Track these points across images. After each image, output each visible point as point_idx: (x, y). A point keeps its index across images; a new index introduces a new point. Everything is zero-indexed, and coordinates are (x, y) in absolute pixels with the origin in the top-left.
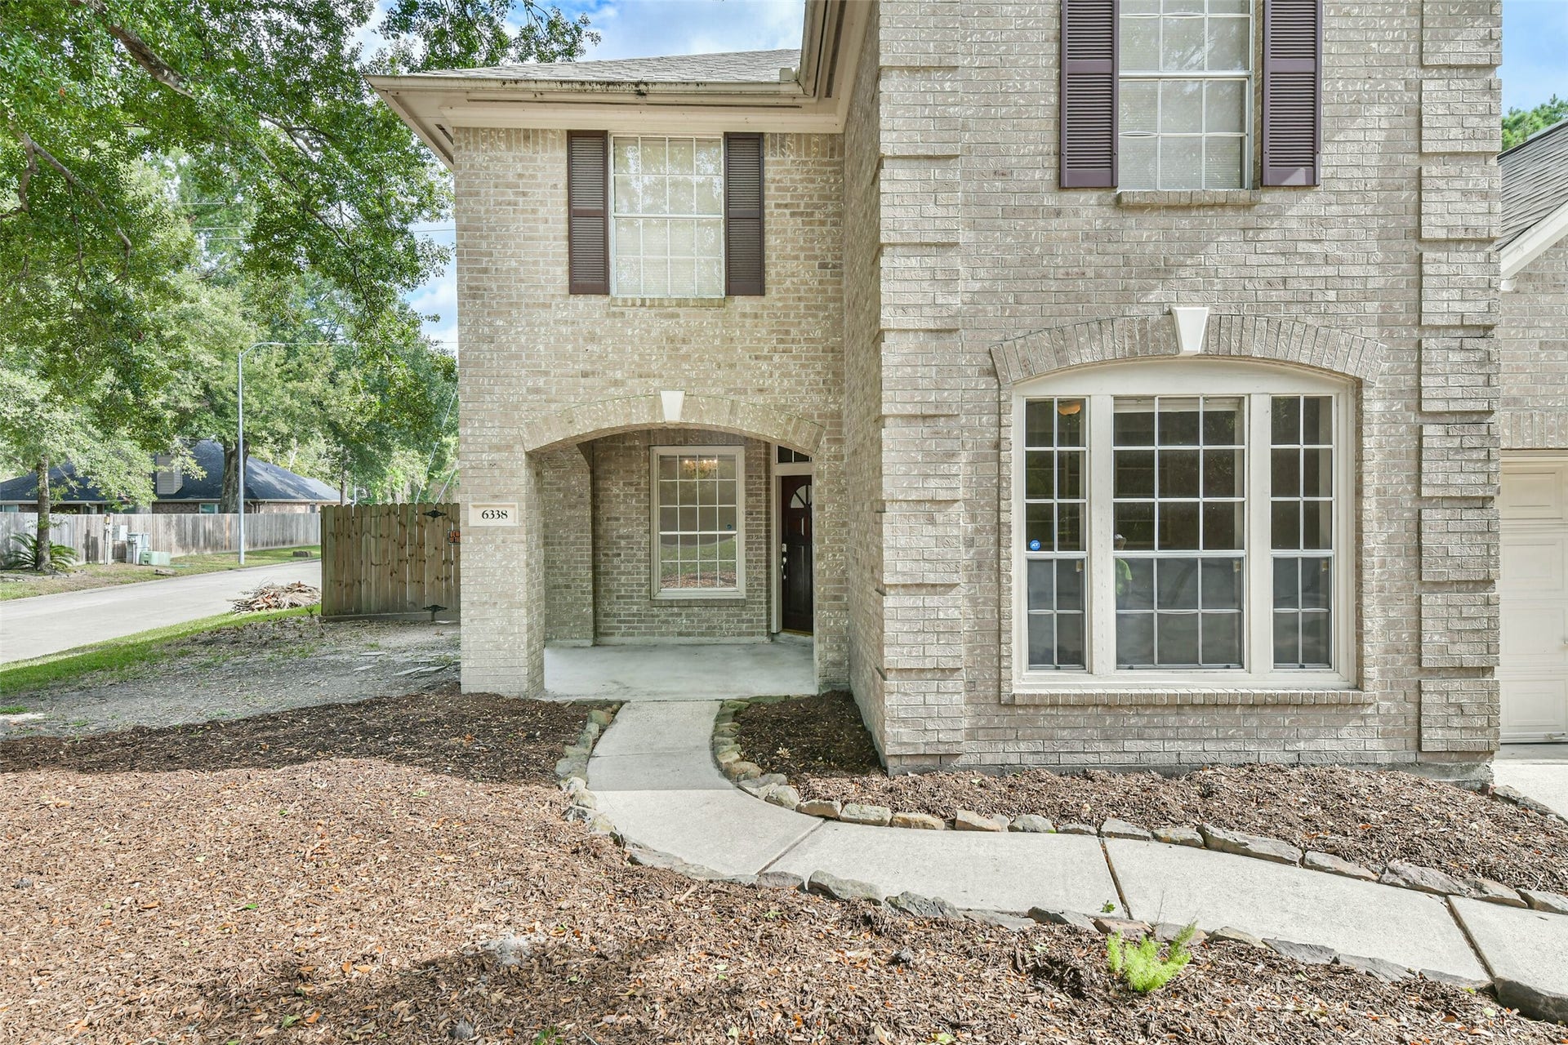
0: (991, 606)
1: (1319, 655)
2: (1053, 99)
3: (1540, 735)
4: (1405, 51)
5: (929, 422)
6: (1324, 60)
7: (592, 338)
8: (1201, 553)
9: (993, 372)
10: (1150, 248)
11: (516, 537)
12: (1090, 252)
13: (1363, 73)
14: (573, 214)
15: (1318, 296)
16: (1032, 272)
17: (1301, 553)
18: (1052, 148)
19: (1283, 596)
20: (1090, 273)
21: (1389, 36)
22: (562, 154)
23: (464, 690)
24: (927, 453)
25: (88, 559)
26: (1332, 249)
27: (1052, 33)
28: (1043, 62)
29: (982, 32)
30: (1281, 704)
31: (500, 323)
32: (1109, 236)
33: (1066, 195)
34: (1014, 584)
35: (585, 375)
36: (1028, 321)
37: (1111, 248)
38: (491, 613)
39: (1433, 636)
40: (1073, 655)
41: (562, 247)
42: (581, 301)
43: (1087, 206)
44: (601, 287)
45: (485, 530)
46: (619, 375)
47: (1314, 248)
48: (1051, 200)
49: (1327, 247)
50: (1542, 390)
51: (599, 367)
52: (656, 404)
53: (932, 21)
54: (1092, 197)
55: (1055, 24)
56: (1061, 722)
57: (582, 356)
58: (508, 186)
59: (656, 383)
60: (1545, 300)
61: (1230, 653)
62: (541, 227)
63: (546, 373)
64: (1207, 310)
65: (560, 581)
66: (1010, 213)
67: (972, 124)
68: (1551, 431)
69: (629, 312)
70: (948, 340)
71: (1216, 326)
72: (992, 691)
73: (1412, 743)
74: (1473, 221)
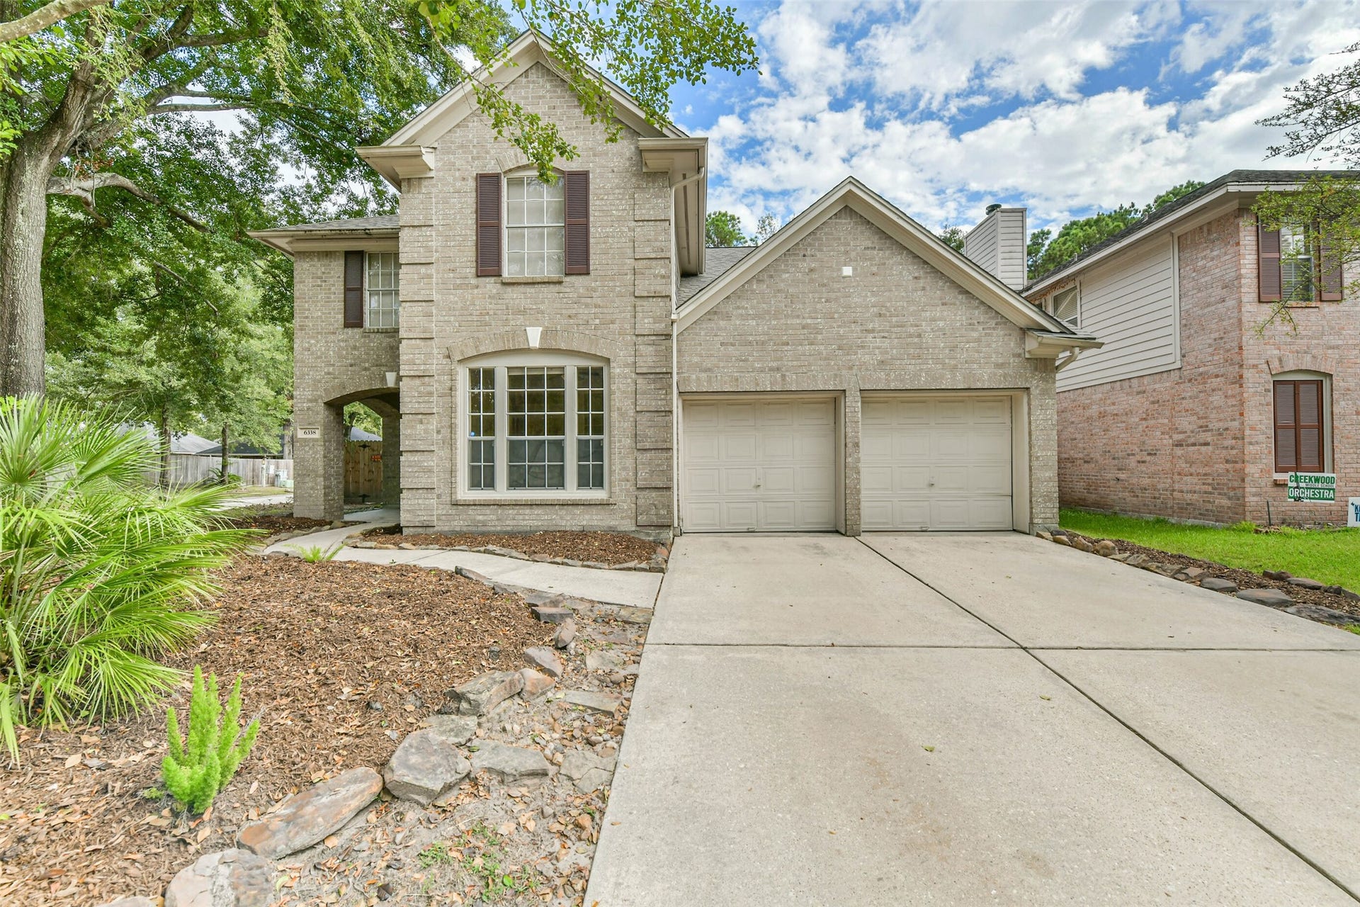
0: (448, 461)
1: (599, 483)
2: (474, 238)
3: (745, 528)
4: (628, 214)
5: (422, 379)
6: (591, 219)
7: (355, 348)
8: (546, 437)
9: (449, 357)
10: (517, 302)
11: (319, 443)
12: (491, 304)
13: (610, 224)
14: (347, 290)
15: (591, 322)
16: (466, 312)
17: (591, 437)
18: (474, 259)
19: (582, 456)
20: (491, 312)
21: (621, 208)
22: (342, 262)
23: (295, 516)
24: (419, 393)
25: (253, 483)
26: (599, 301)
27: (474, 210)
28: (470, 222)
29: (443, 210)
30: (575, 504)
31: (313, 342)
32: (499, 297)
33: (480, 279)
34: (458, 451)
35: (351, 366)
36: (464, 333)
37: (500, 301)
38: (307, 479)
39: (642, 474)
40: (490, 484)
41: (342, 305)
42: (350, 331)
43: (490, 284)
44: (360, 324)
45: (305, 440)
46: (367, 365)
47: (589, 300)
48: (474, 281)
49: (594, 300)
50: (722, 364)
51: (358, 362)
52: (384, 379)
53: (421, 207)
54: (492, 280)
55: (475, 206)
56: (479, 512)
57: (350, 357)
58: (318, 278)
59: (384, 369)
60: (722, 323)
61: (560, 483)
62: (332, 296)
63: (333, 365)
64: (541, 329)
65: (391, 474)
66: (457, 287)
67: (440, 249)
68: (725, 383)
69: (372, 336)
70: (429, 342)
71: (544, 335)
72: (449, 499)
73: (634, 521)
74: (658, 288)
